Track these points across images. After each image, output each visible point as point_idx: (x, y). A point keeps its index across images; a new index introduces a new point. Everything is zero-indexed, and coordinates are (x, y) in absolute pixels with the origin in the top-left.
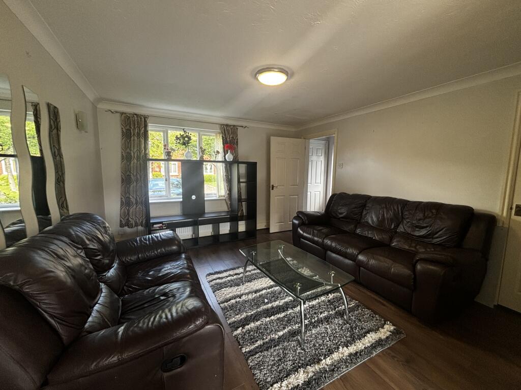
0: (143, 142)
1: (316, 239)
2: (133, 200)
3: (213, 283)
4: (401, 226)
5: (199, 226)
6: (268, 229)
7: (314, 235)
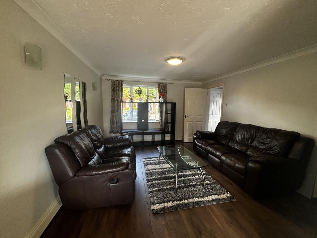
0: (120, 93)
1: (203, 146)
2: (115, 121)
3: (145, 162)
4: (254, 142)
5: (145, 135)
6: (183, 140)
7: (202, 144)
